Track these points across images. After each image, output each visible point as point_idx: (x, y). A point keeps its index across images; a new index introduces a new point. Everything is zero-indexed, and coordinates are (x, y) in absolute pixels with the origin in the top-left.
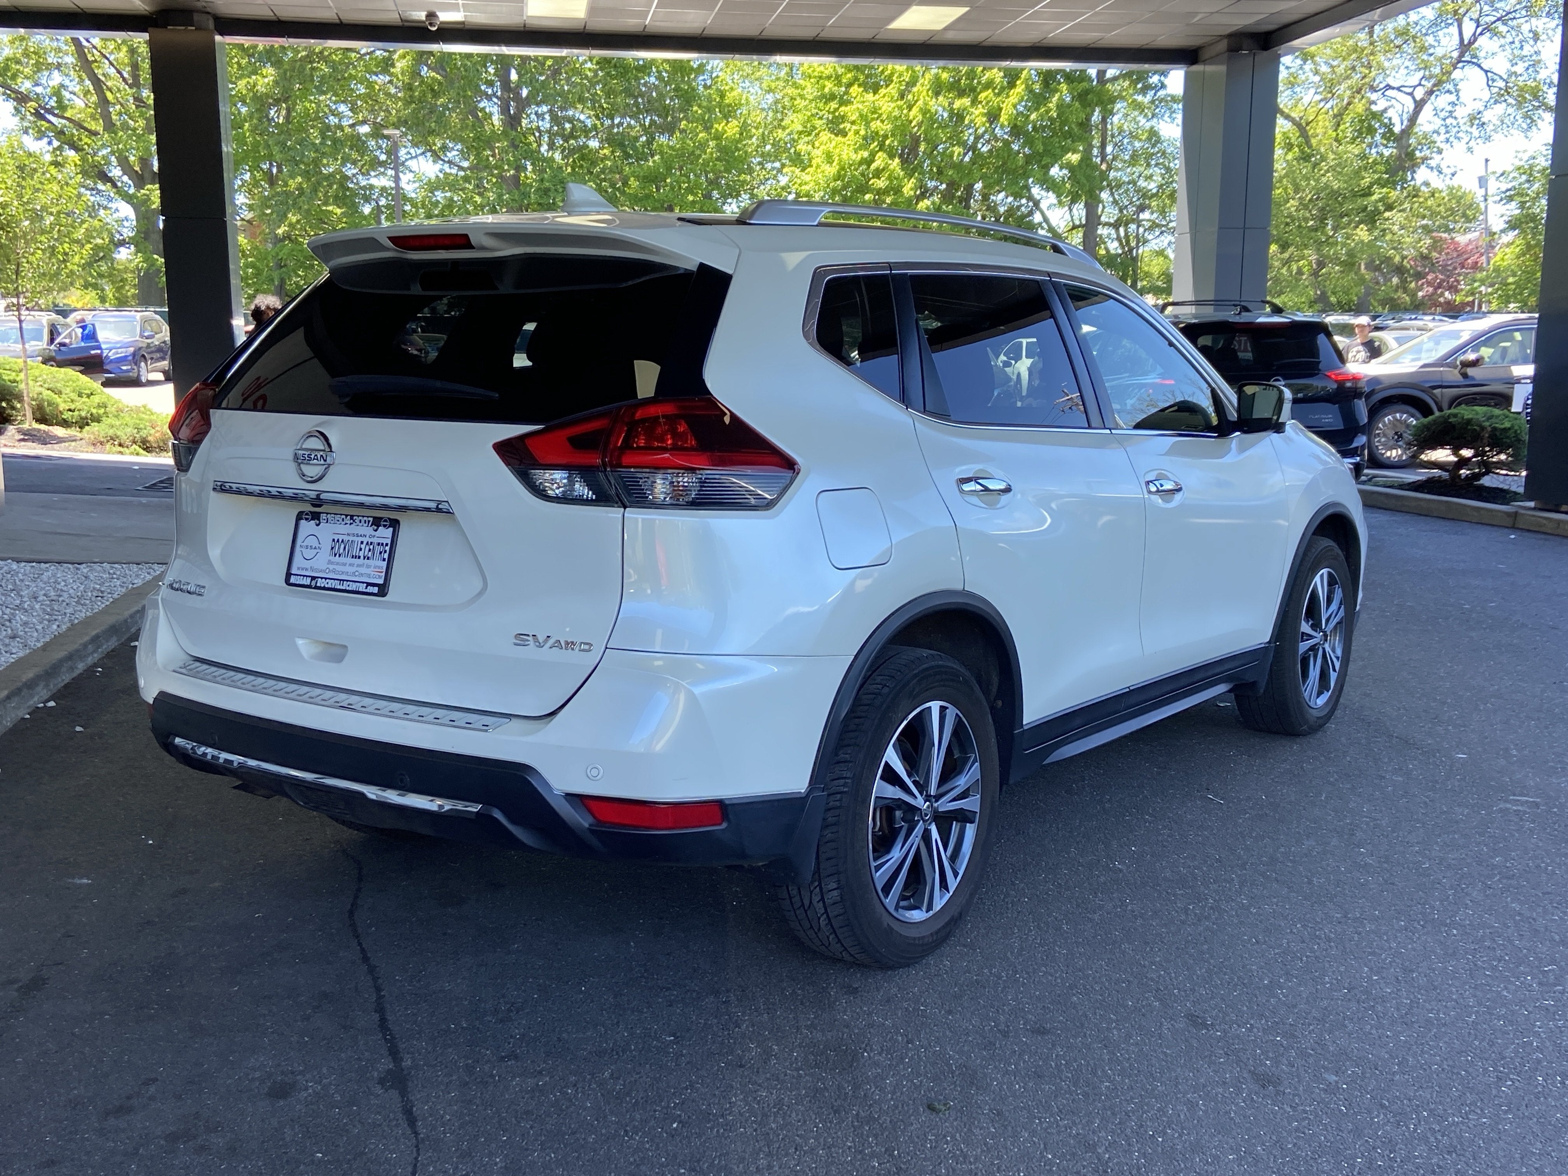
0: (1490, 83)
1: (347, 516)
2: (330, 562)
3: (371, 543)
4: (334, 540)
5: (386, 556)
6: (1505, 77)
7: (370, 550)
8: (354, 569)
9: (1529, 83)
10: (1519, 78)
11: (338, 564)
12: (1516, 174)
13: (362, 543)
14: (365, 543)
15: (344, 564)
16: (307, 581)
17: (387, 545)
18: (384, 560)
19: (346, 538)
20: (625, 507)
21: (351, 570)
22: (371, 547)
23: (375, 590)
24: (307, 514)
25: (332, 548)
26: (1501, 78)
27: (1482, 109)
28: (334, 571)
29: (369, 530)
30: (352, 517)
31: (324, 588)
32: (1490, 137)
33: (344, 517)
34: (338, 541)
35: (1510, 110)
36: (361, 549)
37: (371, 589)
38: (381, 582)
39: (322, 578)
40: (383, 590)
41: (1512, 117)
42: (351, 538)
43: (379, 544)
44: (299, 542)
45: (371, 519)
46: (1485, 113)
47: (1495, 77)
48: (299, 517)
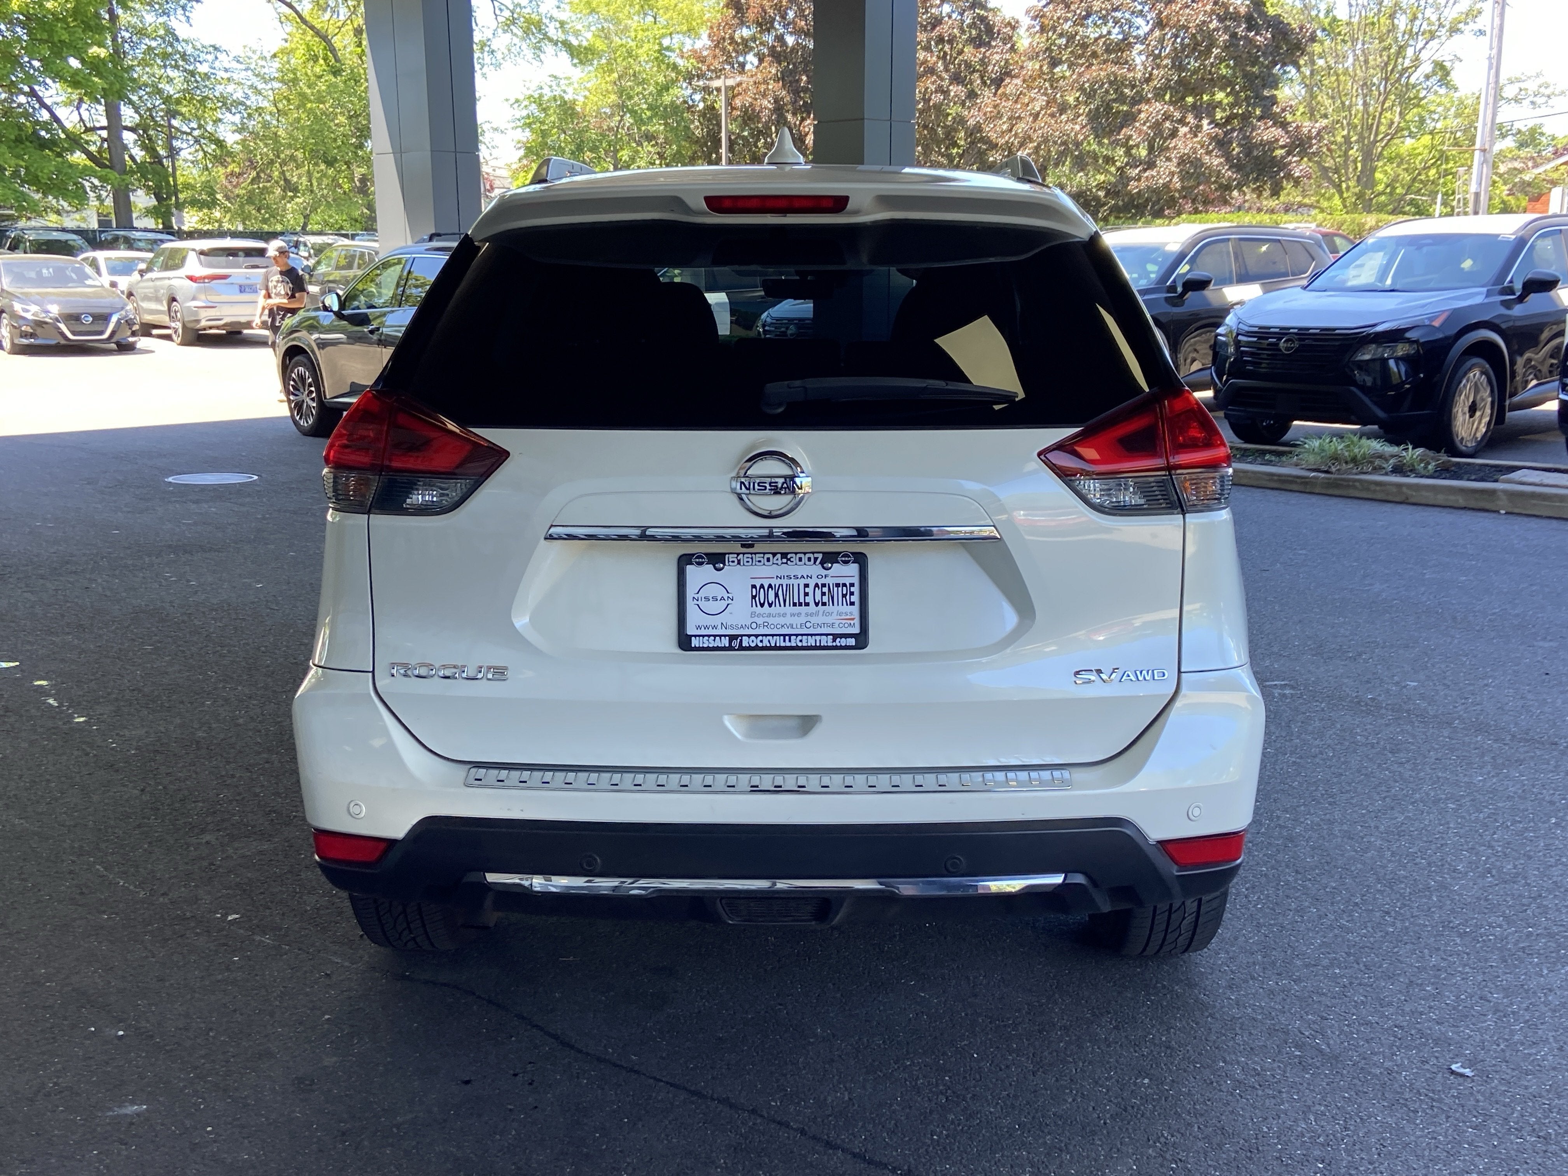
0: (498, 12)
1: (774, 554)
2: (753, 614)
3: (824, 585)
4: (754, 586)
5: (855, 598)
6: (511, 7)
7: (823, 594)
8: (803, 619)
9: (533, 16)
10: (524, 10)
11: (769, 615)
12: (526, 103)
13: (807, 586)
14: (812, 586)
15: (784, 615)
16: (725, 642)
17: (852, 585)
18: (852, 604)
19: (775, 582)
20: (1184, 513)
21: (796, 621)
22: (825, 590)
23: (852, 642)
24: (699, 557)
25: (754, 597)
26: (508, 8)
27: (491, 36)
28: (766, 625)
29: (817, 569)
30: (784, 555)
31: (757, 648)
32: (500, 64)
33: (770, 556)
34: (762, 586)
35: (516, 40)
36: (806, 594)
37: (843, 642)
38: (856, 630)
39: (749, 636)
40: (861, 640)
41: (518, 47)
42: (784, 582)
43: (838, 585)
44: (690, 592)
45: (820, 556)
46: (493, 40)
47: (503, 7)
48: (684, 561)
